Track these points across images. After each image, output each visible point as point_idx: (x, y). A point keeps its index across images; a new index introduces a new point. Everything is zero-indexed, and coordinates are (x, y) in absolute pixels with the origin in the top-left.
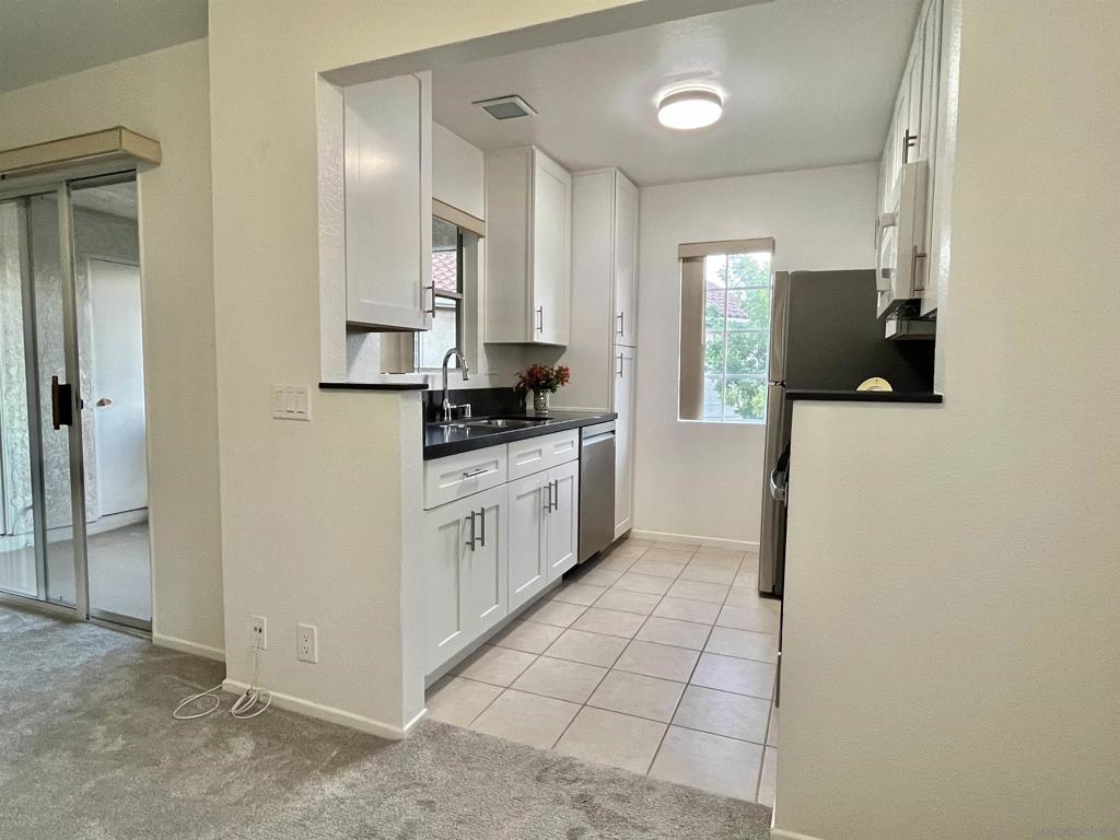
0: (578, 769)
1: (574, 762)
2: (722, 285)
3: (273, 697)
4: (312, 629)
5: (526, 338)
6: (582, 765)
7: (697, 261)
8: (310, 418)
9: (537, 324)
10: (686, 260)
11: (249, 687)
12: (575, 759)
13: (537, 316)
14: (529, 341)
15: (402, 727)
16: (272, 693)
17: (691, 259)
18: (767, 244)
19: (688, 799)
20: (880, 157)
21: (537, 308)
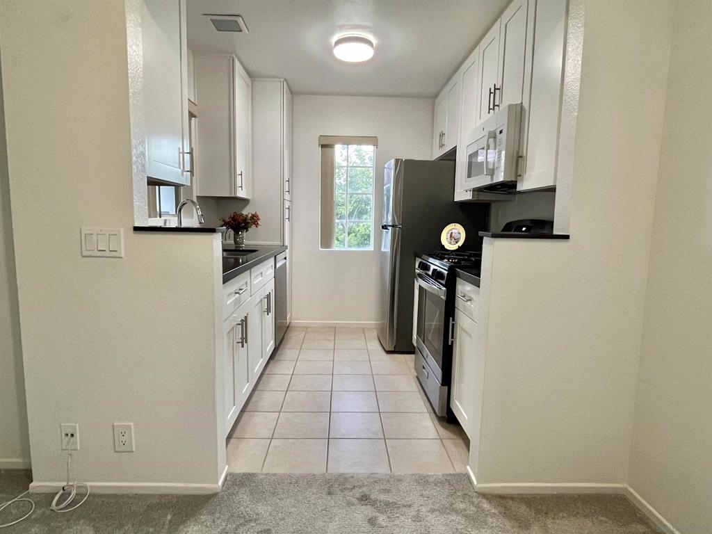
0: (351, 480)
1: (347, 476)
2: (345, 164)
3: (91, 486)
4: (130, 426)
5: (231, 194)
6: (352, 477)
7: (331, 147)
8: (123, 256)
9: (239, 184)
10: (323, 146)
11: (65, 484)
12: (345, 474)
13: (239, 178)
14: (233, 195)
15: (217, 482)
16: (88, 484)
17: (326, 146)
18: (373, 141)
19: (423, 481)
20: (436, 96)
21: (239, 172)
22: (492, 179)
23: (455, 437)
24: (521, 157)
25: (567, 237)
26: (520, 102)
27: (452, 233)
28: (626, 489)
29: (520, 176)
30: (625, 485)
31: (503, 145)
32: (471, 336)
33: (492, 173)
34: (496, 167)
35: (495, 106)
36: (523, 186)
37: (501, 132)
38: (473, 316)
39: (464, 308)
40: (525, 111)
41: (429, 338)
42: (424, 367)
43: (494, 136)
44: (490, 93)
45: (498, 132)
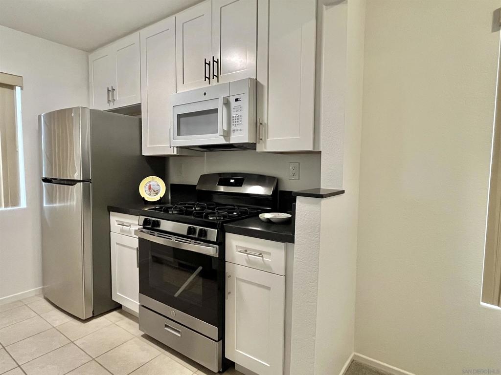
20: (89, 50)
22: (229, 141)
24: (262, 124)
25: (343, 192)
26: (254, 78)
27: (150, 185)
29: (261, 139)
31: (243, 111)
32: (268, 288)
33: (227, 134)
34: (232, 129)
35: (214, 75)
36: (265, 148)
37: (237, 100)
38: (271, 269)
39: (249, 261)
40: (262, 86)
41: (176, 295)
42: (166, 326)
43: (227, 103)
44: (206, 63)
45: (232, 100)
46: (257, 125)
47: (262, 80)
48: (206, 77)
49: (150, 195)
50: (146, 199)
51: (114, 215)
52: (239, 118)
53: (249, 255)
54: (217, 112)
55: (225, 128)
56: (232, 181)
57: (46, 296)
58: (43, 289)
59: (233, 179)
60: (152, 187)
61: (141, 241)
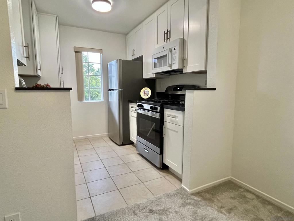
0: (141, 205)
7: (80, 53)
8: (7, 107)
9: (39, 68)
10: (76, 52)
14: (36, 74)
17: (78, 52)
18: (100, 51)
19: (169, 196)
20: (126, 34)
21: (38, 62)
22: (171, 68)
23: (168, 175)
24: (185, 59)
25: (215, 89)
26: (183, 37)
27: (145, 92)
28: (231, 178)
29: (185, 67)
30: (231, 177)
31: (177, 54)
32: (177, 132)
33: (171, 66)
34: (173, 63)
35: (168, 38)
36: (186, 71)
37: (175, 49)
38: (178, 123)
39: (171, 120)
40: (186, 41)
41: (148, 136)
42: (145, 149)
43: (171, 51)
44: (165, 33)
45: (173, 49)
46: (183, 60)
47: (186, 38)
48: (165, 40)
49: (145, 96)
50: (143, 97)
51: (131, 104)
52: (175, 57)
53: (172, 118)
54: (167, 56)
55: (170, 63)
56: (178, 88)
57: (110, 137)
58: (109, 134)
59: (179, 88)
60: (146, 92)
61: (138, 114)
